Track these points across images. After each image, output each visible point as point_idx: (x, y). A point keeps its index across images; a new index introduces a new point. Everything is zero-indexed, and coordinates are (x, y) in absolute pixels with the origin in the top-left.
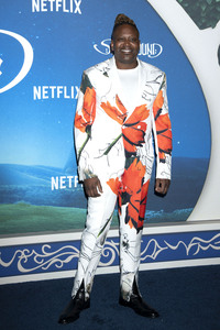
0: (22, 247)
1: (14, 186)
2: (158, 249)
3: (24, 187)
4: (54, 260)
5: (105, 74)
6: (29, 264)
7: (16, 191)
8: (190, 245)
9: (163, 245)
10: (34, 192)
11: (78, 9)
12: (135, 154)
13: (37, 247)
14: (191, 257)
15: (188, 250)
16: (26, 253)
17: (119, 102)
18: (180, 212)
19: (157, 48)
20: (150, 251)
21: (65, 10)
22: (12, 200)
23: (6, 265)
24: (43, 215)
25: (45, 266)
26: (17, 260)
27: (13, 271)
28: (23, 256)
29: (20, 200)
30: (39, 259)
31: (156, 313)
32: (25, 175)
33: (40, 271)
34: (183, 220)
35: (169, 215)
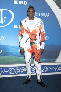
0: (11, 67)
1: (9, 51)
2: (47, 69)
3: (11, 51)
4: (19, 71)
5: (26, 22)
6: (13, 72)
7: (9, 53)
8: (56, 69)
9: (48, 68)
10: (14, 53)
11: (26, 3)
12: (33, 43)
13: (15, 67)
14: (56, 72)
15: (55, 70)
16: (12, 69)
17: (28, 29)
18: (53, 59)
19: (48, 14)
20: (45, 70)
21: (23, 4)
22: (8, 55)
23: (7, 72)
24: (16, 59)
25: (17, 73)
26: (9, 71)
27: (8, 74)
28: (11, 70)
29: (10, 55)
30: (15, 71)
31: (47, 86)
32: (12, 48)
33: (15, 74)
34: (54, 62)
35: (50, 60)
